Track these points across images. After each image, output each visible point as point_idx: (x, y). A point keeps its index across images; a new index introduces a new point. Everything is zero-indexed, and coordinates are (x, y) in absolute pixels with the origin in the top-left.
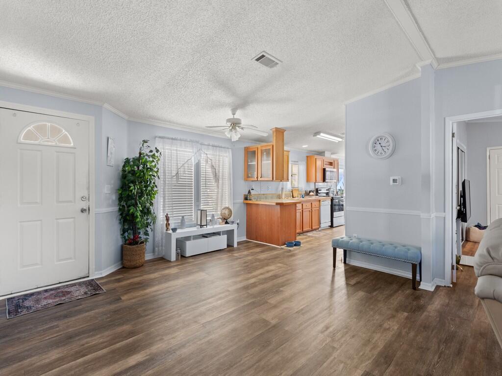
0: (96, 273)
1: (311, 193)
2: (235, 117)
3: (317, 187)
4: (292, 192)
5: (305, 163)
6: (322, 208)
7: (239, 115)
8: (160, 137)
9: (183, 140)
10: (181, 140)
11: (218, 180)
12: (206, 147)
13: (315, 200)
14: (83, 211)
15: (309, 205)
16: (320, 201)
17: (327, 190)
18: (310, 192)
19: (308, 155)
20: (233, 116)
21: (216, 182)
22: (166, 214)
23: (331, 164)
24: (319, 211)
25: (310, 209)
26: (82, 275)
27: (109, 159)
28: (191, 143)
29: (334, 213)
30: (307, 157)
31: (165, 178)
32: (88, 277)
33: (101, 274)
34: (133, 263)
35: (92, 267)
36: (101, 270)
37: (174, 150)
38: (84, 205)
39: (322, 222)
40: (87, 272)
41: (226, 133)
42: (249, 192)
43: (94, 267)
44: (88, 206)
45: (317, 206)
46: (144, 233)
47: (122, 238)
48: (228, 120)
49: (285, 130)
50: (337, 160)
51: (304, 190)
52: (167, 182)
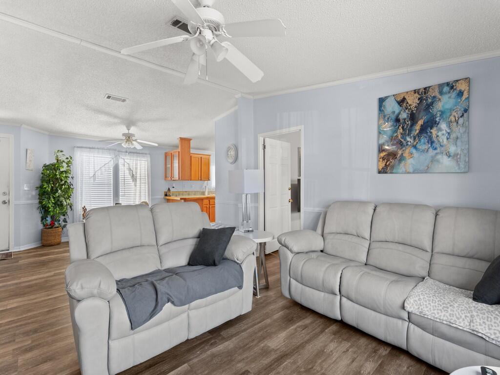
0: (16, 247)
2: (130, 132)
7: (133, 130)
8: (78, 147)
9: (101, 149)
10: (98, 148)
11: (136, 180)
12: (123, 153)
14: (4, 202)
20: (127, 131)
21: (133, 181)
22: (83, 206)
26: (3, 249)
27: (27, 165)
28: (108, 151)
31: (83, 178)
32: (8, 250)
33: (20, 248)
34: (48, 242)
35: (12, 244)
36: (20, 246)
37: (92, 156)
38: (5, 198)
40: (7, 247)
41: (123, 145)
42: (169, 189)
43: (13, 243)
44: (8, 199)
46: (63, 221)
47: (42, 223)
48: (124, 135)
49: (191, 139)
52: (84, 182)
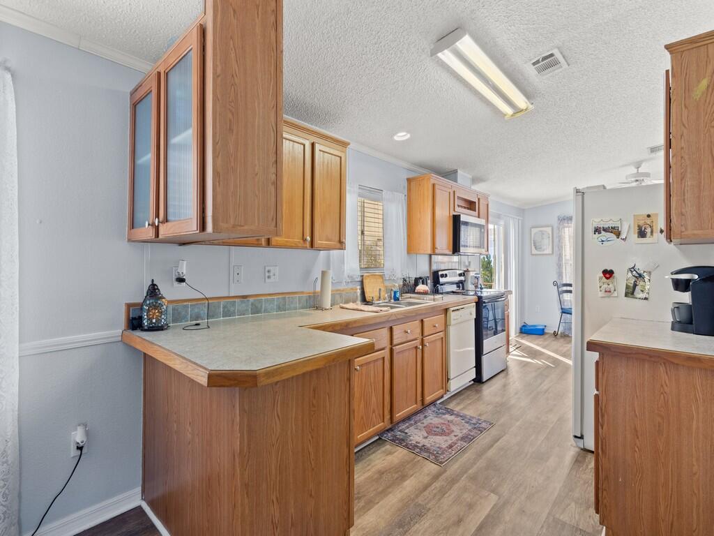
1: (421, 287)
3: (434, 268)
4: (362, 282)
5: (402, 197)
6: (452, 331)
13: (433, 311)
15: (413, 328)
16: (446, 310)
17: (460, 275)
18: (417, 281)
19: (411, 175)
23: (471, 205)
24: (445, 341)
25: (417, 343)
29: (485, 342)
30: (409, 180)
39: (452, 375)
42: (153, 291)
45: (440, 327)
50: (486, 198)
51: (399, 275)
